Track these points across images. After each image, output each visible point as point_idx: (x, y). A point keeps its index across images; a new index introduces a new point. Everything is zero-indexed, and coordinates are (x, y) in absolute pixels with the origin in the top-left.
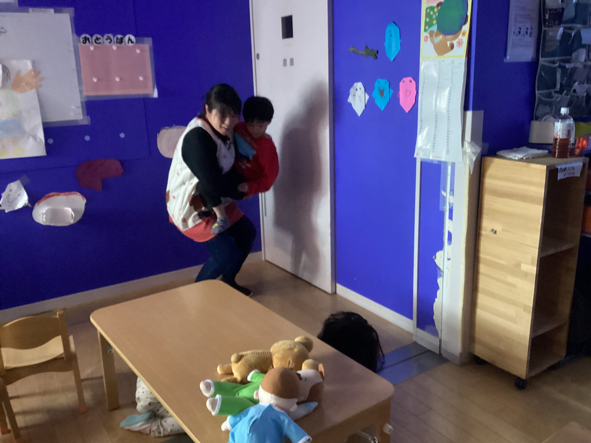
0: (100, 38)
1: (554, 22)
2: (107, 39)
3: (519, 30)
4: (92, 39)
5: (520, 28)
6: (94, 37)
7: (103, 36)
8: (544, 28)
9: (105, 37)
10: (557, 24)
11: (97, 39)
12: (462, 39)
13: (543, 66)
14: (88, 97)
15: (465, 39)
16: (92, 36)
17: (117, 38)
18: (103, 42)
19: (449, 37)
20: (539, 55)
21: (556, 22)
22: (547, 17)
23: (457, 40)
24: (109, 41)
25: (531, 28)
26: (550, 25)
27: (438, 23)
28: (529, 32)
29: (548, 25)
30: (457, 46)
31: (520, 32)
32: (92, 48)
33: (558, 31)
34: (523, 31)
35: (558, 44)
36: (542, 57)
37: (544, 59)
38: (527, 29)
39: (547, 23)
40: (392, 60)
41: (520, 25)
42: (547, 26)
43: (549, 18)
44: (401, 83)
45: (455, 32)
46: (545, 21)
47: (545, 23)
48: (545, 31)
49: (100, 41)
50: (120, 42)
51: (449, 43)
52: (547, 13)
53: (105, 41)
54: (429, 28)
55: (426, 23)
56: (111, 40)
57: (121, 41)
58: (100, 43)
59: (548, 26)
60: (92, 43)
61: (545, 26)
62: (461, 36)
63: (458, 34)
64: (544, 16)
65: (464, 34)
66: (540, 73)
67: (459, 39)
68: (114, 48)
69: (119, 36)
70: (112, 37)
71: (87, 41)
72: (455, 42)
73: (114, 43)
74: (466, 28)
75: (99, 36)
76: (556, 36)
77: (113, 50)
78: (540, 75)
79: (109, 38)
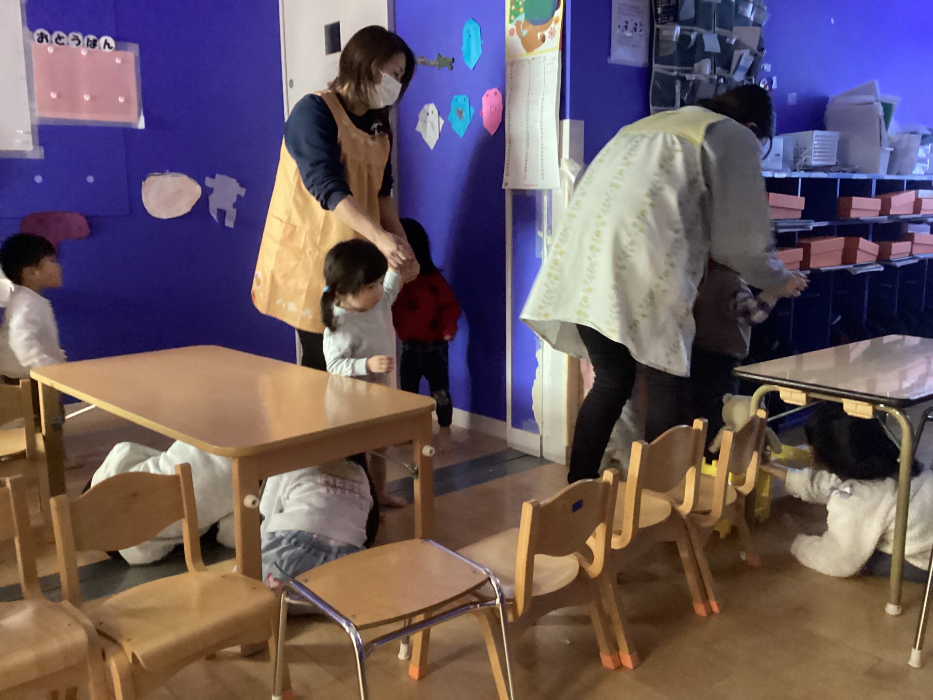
0: (63, 37)
1: (668, 19)
2: (73, 40)
3: (625, 24)
4: (51, 37)
5: (627, 23)
6: (55, 35)
7: (67, 34)
8: (656, 26)
9: (71, 35)
10: (672, 21)
11: (59, 38)
12: (554, 28)
13: (657, 73)
14: (42, 119)
15: (558, 27)
16: (51, 33)
17: (88, 40)
18: (68, 43)
19: (538, 27)
20: (652, 61)
21: (670, 19)
22: (659, 10)
23: (549, 30)
24: (77, 42)
25: (641, 25)
26: (663, 21)
27: (525, 11)
28: (638, 28)
29: (661, 21)
30: (549, 37)
31: (626, 27)
32: (50, 50)
33: (673, 30)
34: (631, 26)
35: (675, 48)
36: (655, 62)
37: (658, 65)
38: (636, 24)
39: (660, 19)
40: (472, 68)
41: (628, 18)
42: (659, 22)
43: (663, 13)
44: (484, 97)
45: (546, 21)
46: (657, 16)
47: (657, 21)
48: (658, 30)
49: (62, 41)
50: (92, 46)
51: (539, 35)
52: (659, 7)
53: (70, 42)
54: (515, 18)
55: (511, 12)
56: (80, 42)
57: (94, 44)
58: (63, 44)
59: (662, 24)
60: (51, 42)
61: (658, 24)
62: (553, 25)
63: (549, 22)
64: (656, 11)
65: (556, 21)
66: (654, 82)
67: (551, 29)
68: (84, 52)
69: (92, 37)
70: (80, 36)
71: (45, 40)
72: (546, 33)
73: (84, 45)
74: (559, 13)
75: (62, 34)
76: (672, 37)
77: (82, 55)
78: (655, 87)
79: (76, 38)
